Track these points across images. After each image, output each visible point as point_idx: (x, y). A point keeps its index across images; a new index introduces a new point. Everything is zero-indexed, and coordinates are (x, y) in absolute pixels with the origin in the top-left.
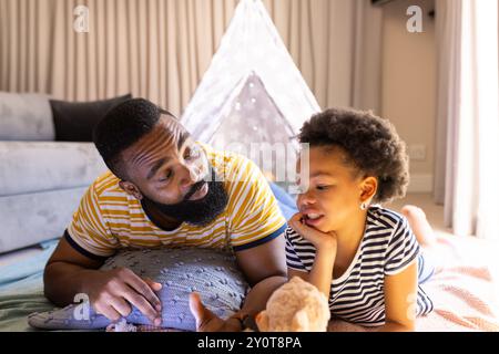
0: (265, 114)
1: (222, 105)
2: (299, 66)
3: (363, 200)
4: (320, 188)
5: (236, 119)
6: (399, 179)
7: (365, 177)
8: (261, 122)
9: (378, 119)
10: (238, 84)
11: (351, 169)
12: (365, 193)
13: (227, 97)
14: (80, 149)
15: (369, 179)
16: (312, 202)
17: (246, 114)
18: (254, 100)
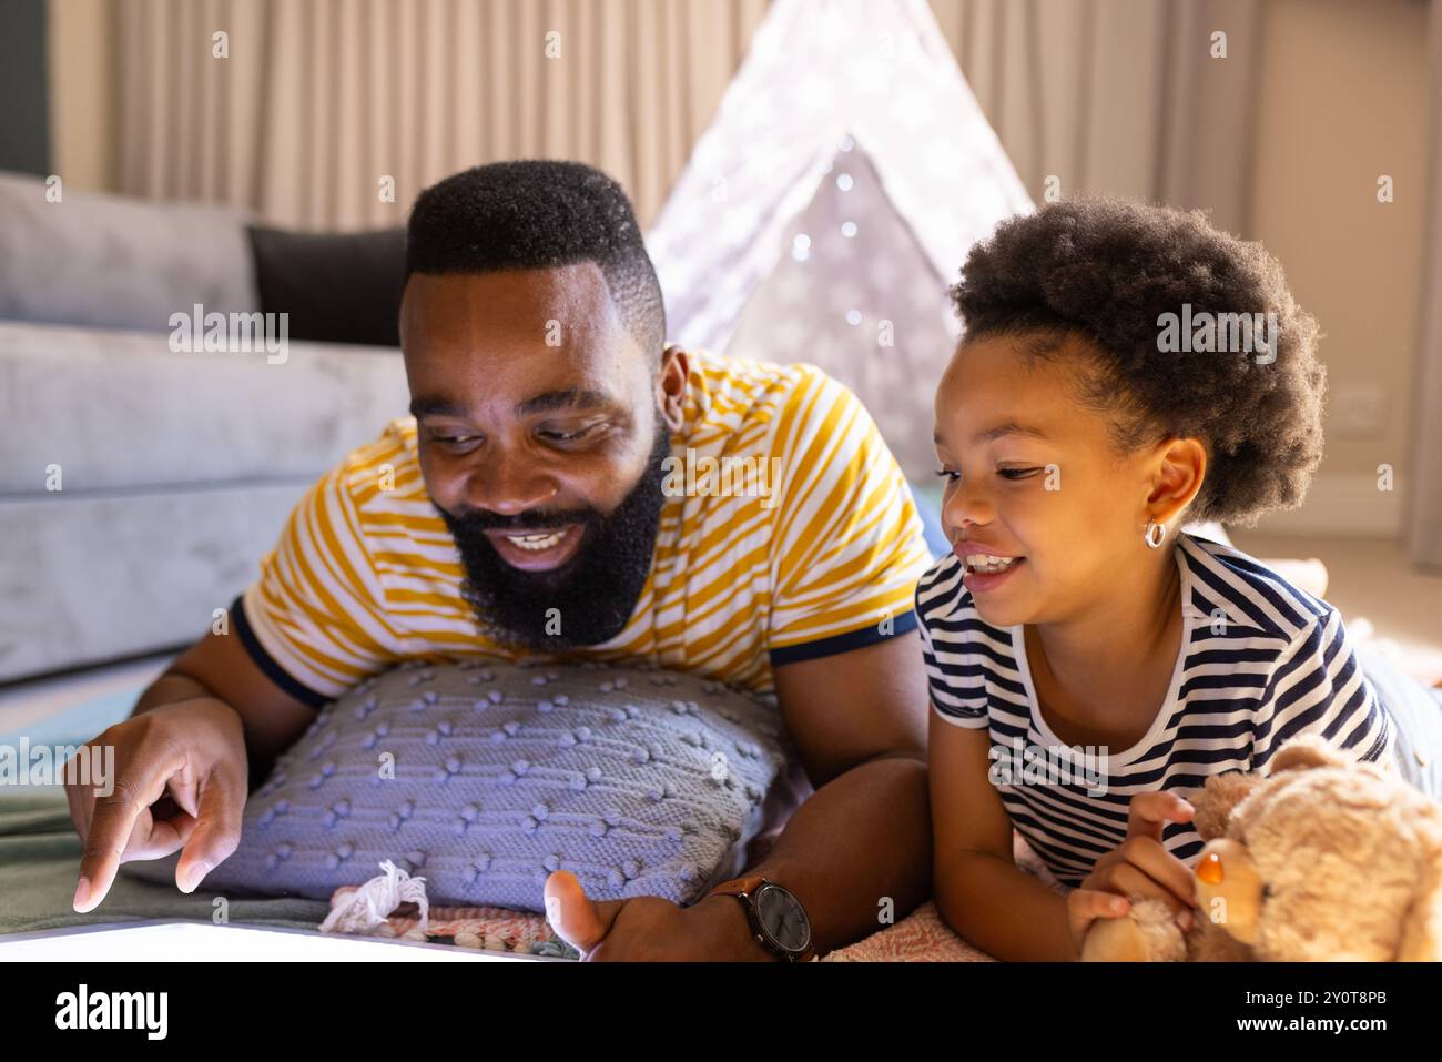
0: (883, 273)
1: (753, 239)
2: (996, 121)
3: (1154, 517)
4: (1009, 473)
5: (794, 288)
6: (1282, 451)
7: (1167, 438)
8: (873, 301)
9: (1225, 239)
10: (802, 175)
11: (1118, 415)
12: (1163, 495)
13: (767, 217)
14: (321, 366)
15: (1177, 445)
16: (980, 520)
17: (824, 271)
18: (850, 230)
